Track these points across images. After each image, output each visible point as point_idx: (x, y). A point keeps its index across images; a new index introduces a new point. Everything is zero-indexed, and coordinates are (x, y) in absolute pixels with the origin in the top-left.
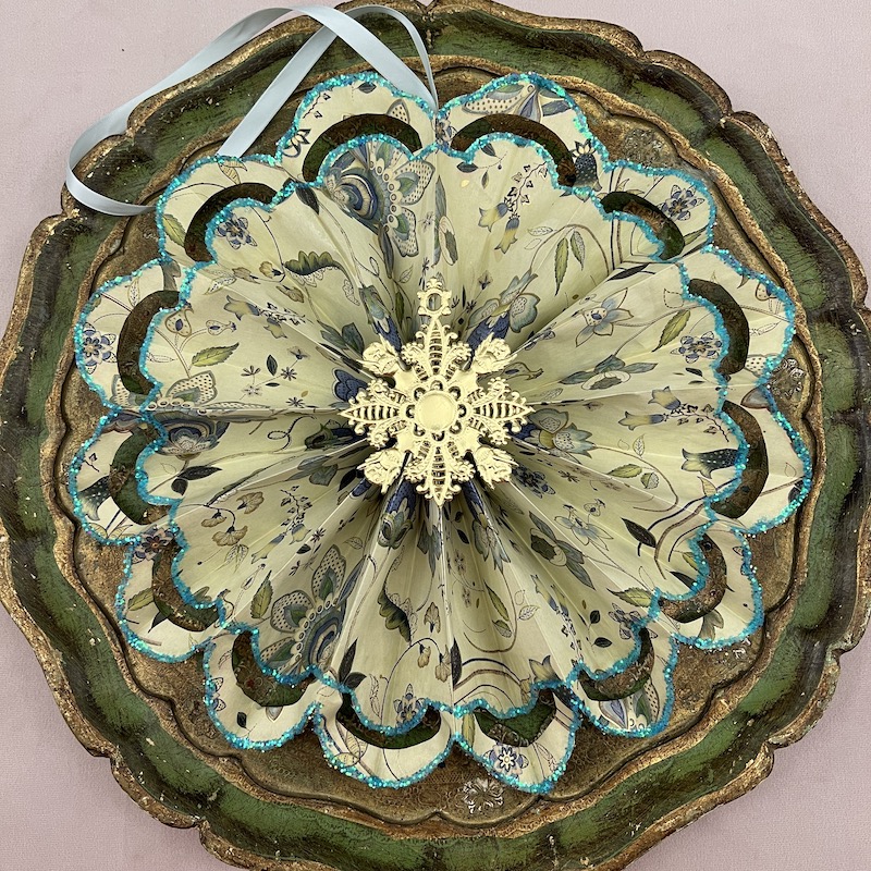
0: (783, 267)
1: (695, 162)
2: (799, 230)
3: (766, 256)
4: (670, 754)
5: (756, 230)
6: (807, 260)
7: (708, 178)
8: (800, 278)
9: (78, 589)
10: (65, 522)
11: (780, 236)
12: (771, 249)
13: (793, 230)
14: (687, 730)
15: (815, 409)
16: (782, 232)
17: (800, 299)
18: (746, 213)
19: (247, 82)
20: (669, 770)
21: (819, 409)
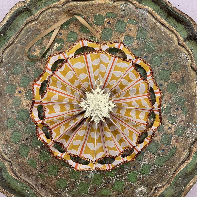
0: (173, 29)
1: (141, 7)
2: (175, 17)
3: (168, 27)
4: (185, 166)
5: (163, 21)
6: (179, 25)
7: (146, 11)
8: (179, 30)
9: (18, 179)
10: (7, 163)
11: (170, 21)
12: (169, 25)
13: (173, 18)
14: (187, 158)
15: (194, 64)
16: (171, 19)
17: (181, 36)
18: (159, 17)
19: (11, 26)
20: (186, 170)
21: (195, 64)
